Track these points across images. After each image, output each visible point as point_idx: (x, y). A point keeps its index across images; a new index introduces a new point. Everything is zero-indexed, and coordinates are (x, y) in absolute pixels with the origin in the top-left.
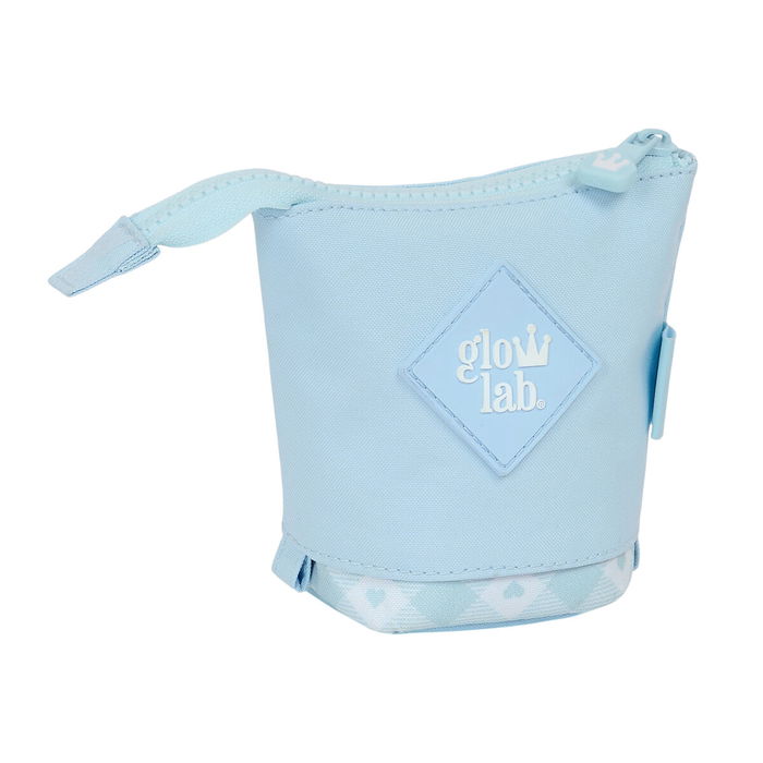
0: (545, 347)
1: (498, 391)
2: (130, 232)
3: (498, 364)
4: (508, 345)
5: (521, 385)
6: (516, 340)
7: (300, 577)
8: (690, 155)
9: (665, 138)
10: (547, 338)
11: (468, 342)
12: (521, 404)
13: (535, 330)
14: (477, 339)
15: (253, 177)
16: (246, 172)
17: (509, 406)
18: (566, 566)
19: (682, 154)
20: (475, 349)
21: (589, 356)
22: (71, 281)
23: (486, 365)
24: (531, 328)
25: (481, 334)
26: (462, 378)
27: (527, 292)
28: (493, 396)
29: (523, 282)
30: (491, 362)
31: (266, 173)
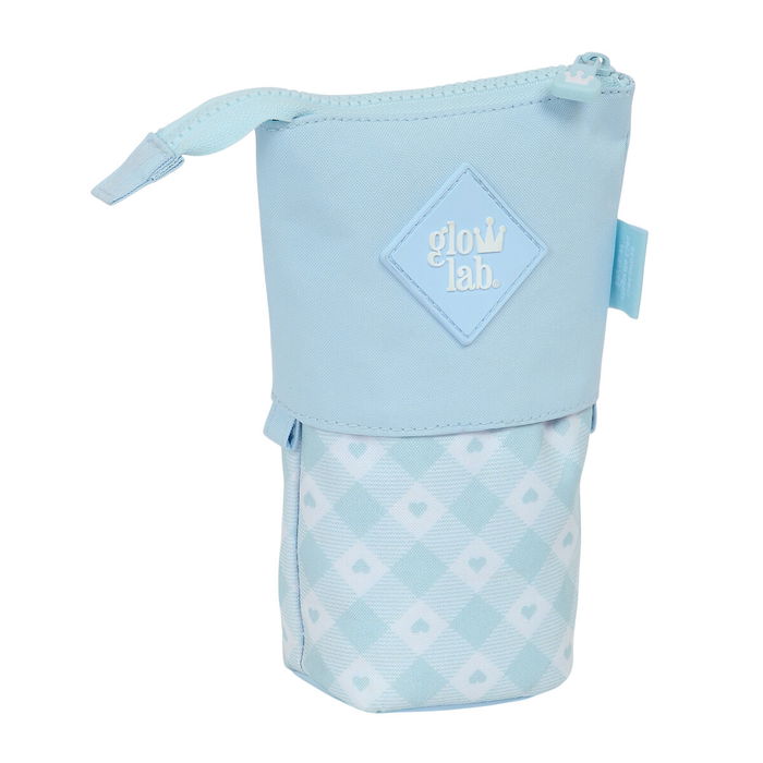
0: (500, 237)
1: (461, 273)
2: (158, 146)
3: (461, 251)
4: (470, 236)
5: (479, 268)
6: (476, 230)
7: (290, 438)
8: (628, 77)
9: (605, 61)
10: (502, 228)
11: (436, 233)
12: (479, 284)
13: (492, 222)
14: (445, 229)
15: (259, 94)
16: (253, 90)
17: (470, 285)
18: (523, 423)
19: (621, 76)
20: (442, 238)
21: (537, 244)
22: (111, 191)
23: (451, 251)
24: (489, 220)
25: (448, 226)
26: (432, 263)
27: (487, 190)
28: (457, 277)
29: (484, 182)
30: (456, 249)
31: (270, 91)
